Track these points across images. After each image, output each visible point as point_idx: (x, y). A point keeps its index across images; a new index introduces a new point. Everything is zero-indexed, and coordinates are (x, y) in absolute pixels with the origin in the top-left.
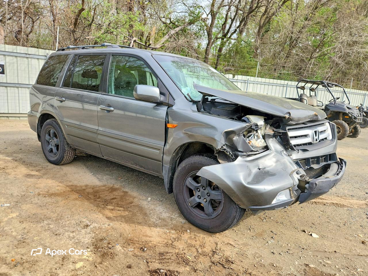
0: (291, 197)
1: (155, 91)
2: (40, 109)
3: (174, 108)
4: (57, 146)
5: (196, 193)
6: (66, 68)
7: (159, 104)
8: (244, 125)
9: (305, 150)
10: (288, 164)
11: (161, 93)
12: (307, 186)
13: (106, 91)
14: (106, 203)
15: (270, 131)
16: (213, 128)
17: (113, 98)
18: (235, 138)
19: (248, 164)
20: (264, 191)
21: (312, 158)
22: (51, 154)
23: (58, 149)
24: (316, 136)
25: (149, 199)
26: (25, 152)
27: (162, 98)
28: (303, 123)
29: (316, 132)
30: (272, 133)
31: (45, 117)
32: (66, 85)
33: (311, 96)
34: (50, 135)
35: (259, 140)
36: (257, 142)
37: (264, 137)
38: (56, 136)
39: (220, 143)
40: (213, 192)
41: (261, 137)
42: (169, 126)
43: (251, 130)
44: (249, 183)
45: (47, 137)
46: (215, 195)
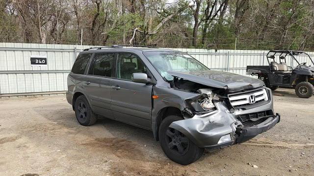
0: (232, 140)
1: (144, 76)
2: (74, 89)
3: (156, 86)
4: (85, 113)
5: (173, 140)
6: (91, 60)
7: (148, 84)
8: (197, 95)
9: (244, 109)
10: (230, 118)
11: (148, 77)
12: (241, 132)
13: (115, 76)
14: (118, 148)
15: (216, 98)
16: (179, 97)
17: (119, 81)
18: (193, 103)
19: (202, 119)
20: (211, 136)
21: (251, 114)
22: (81, 119)
23: (86, 116)
24: (252, 99)
25: (145, 146)
26: (64, 119)
27: (149, 80)
28: (242, 91)
29: (252, 96)
30: (218, 99)
31: (77, 95)
32: (90, 73)
33: (281, 63)
34: (80, 106)
35: (209, 104)
36: (208, 105)
37: (213, 101)
38: (84, 106)
39: (183, 107)
40: (183, 138)
41: (211, 101)
42: (154, 97)
43: (204, 97)
44: (201, 131)
45: (79, 107)
46: (184, 140)
